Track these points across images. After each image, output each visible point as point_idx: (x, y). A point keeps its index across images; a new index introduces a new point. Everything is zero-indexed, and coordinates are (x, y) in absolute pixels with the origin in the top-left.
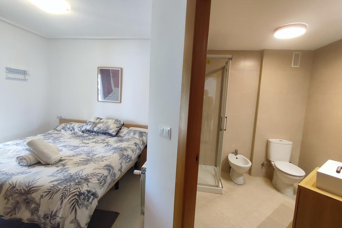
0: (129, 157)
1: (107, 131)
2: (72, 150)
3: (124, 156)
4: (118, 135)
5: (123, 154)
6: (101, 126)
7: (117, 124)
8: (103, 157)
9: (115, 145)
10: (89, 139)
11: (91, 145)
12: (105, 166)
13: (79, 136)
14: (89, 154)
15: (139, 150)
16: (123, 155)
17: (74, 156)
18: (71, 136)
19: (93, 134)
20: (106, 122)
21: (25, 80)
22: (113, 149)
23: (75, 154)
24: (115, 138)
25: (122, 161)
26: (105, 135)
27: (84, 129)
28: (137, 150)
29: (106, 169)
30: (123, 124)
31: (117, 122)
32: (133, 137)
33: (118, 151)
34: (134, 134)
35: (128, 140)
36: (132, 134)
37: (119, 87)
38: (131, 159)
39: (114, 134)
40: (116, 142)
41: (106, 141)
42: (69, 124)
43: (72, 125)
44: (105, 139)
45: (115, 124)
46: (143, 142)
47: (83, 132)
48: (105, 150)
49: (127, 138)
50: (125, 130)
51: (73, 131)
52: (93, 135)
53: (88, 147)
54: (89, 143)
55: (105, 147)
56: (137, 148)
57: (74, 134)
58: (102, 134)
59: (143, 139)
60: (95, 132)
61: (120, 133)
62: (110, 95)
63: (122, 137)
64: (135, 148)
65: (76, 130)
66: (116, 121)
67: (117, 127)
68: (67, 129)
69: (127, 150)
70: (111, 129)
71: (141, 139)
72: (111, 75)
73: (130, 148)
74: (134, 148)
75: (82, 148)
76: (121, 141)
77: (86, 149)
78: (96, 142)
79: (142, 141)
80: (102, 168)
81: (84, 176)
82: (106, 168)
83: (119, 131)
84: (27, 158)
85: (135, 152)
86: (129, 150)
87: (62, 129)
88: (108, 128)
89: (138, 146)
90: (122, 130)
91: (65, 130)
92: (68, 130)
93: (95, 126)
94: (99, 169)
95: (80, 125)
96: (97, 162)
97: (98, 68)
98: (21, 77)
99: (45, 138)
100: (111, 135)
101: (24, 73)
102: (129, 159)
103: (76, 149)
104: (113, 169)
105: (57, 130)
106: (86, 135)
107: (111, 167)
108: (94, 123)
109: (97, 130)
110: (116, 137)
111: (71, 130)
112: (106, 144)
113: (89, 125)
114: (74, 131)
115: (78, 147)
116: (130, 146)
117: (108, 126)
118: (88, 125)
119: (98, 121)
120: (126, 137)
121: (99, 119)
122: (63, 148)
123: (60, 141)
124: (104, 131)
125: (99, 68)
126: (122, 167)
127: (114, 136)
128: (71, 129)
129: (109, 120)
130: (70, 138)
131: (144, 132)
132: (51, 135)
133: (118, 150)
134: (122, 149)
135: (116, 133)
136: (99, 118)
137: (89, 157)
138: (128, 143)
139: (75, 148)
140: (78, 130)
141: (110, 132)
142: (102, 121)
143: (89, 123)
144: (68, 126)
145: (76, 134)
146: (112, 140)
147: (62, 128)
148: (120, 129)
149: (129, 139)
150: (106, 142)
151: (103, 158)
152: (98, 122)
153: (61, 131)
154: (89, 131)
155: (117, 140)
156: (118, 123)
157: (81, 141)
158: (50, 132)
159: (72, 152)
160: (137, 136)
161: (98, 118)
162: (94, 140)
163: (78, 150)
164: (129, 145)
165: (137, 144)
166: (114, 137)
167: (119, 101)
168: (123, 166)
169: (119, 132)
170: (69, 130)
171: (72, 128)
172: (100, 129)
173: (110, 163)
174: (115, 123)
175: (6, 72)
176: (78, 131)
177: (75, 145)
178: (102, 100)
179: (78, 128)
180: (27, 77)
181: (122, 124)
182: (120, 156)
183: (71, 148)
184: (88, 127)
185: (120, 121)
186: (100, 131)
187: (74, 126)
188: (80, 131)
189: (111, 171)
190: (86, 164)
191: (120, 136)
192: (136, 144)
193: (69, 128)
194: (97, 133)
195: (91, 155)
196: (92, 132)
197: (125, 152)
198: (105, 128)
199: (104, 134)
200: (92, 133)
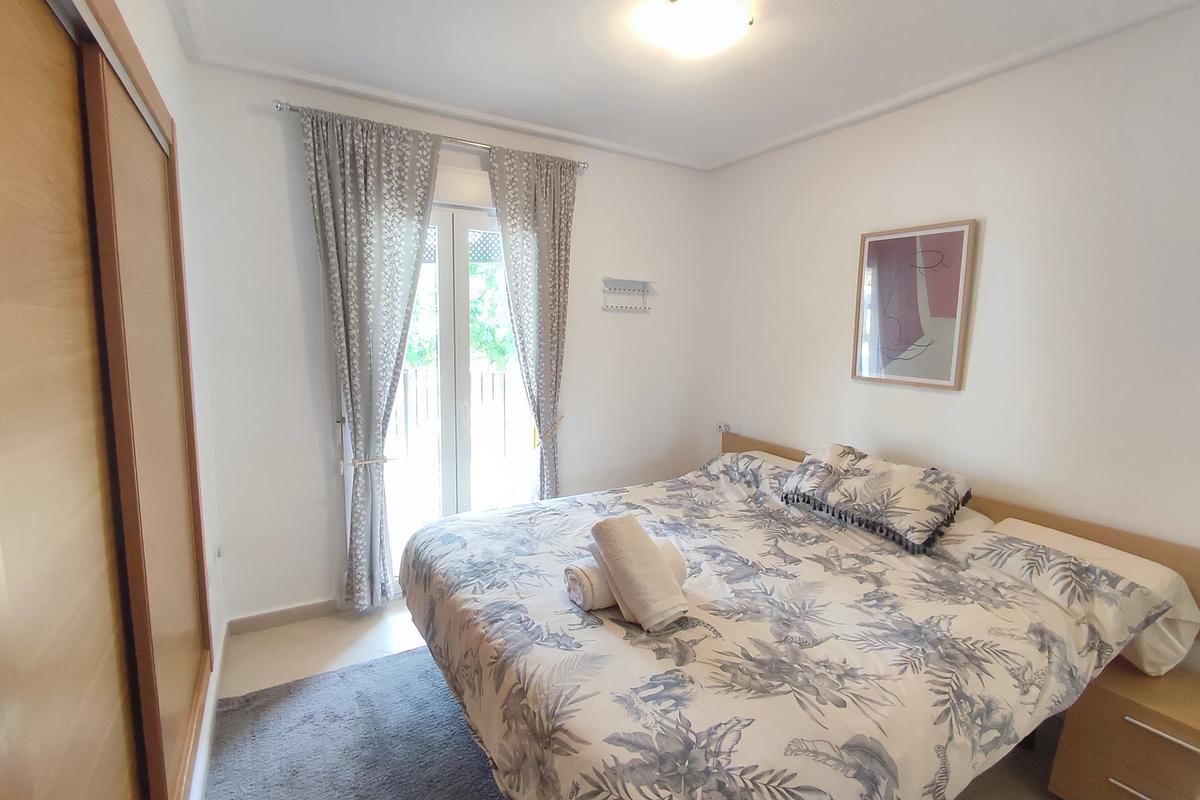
0: (997, 717)
1: (884, 520)
2: (730, 581)
3: (966, 705)
4: (934, 549)
5: (960, 687)
6: (858, 492)
7: (932, 490)
8: (846, 674)
9: (918, 611)
10: (805, 536)
11: (809, 571)
12: (849, 747)
13: (770, 515)
14: (787, 624)
15: (1062, 680)
16: (960, 695)
17: (729, 614)
18: (745, 507)
19: (823, 514)
20: (883, 474)
21: (645, 310)
22: (905, 634)
23: (735, 603)
24: (921, 562)
25: (951, 739)
26: (873, 531)
27: (789, 486)
28: (1053, 680)
29: (851, 766)
30: (968, 496)
31: (932, 482)
32: (1024, 585)
33: (927, 656)
34: (1034, 566)
35: (990, 595)
36: (1016, 563)
37: (955, 317)
38: (1009, 732)
39: (916, 539)
40: (920, 588)
41: (875, 568)
42: (744, 457)
43: (755, 464)
44: (872, 555)
45: (922, 491)
46: (1092, 630)
47: (785, 498)
48: (862, 625)
49: (983, 576)
50: (972, 533)
51: (754, 489)
52: (823, 519)
53: (794, 581)
54: (796, 561)
55: (862, 605)
56: (1054, 669)
57: (755, 498)
58: (860, 525)
59: (1090, 616)
60: (832, 511)
61: (949, 542)
62: (906, 354)
63: (955, 562)
64: (1039, 660)
65: (765, 487)
66: (926, 473)
67: (931, 509)
68: (738, 477)
69: (986, 665)
70: (901, 514)
71: (1077, 607)
72: (920, 260)
73: (1003, 654)
74: (1030, 665)
75: (768, 582)
76: (952, 590)
77: (780, 587)
78: (829, 561)
79: (1085, 629)
80: (829, 757)
81: (736, 774)
82: (852, 761)
83: (943, 529)
84: (585, 581)
85: (1034, 690)
86: (996, 668)
87: (723, 472)
88: (887, 503)
89: (1055, 650)
90: (956, 528)
91: (732, 480)
92: (739, 481)
93: (833, 485)
94: (816, 753)
95: (779, 470)
96: (813, 698)
97: (864, 237)
98: (635, 300)
99: (670, 497)
100: (898, 541)
101: (642, 288)
102: (995, 733)
103: (747, 577)
104: (893, 774)
105: (708, 475)
106: (795, 512)
107: (883, 764)
108: (829, 470)
109: (838, 503)
110: (924, 557)
111: (748, 483)
112: (870, 587)
113: (812, 475)
114: (758, 487)
115: (754, 570)
116: (1004, 644)
117: (888, 496)
118: (806, 477)
119: (846, 463)
120: (979, 571)
121: (851, 457)
122: (704, 557)
123: (706, 521)
124: (867, 513)
125: (867, 241)
126: (945, 773)
127: (913, 550)
128: (748, 478)
129: (894, 466)
130: (739, 514)
131: (1104, 573)
132: (689, 491)
133: (930, 650)
134: (952, 651)
135: (925, 536)
136: (849, 451)
137: (782, 648)
138: (995, 618)
139: (746, 570)
140: (772, 488)
141: (900, 524)
142: (863, 464)
143: (812, 468)
144: (742, 465)
145: (761, 503)
146: (901, 570)
147: (722, 468)
148: (950, 520)
149: (995, 590)
150: (871, 575)
151: (847, 682)
152: (845, 467)
153: (719, 478)
154: (808, 502)
155: (928, 577)
156: (937, 487)
157: (772, 542)
158: (690, 477)
159: (728, 588)
160: (1050, 583)
161: (847, 450)
162: (821, 549)
163: (749, 585)
164: (998, 632)
165: (1053, 639)
166: (913, 553)
167: (951, 382)
168: (952, 768)
169: (941, 534)
170: (743, 480)
171: (753, 473)
172: (851, 500)
173: (877, 735)
174: (926, 488)
175: (604, 292)
176: (769, 492)
177: (745, 557)
178: (874, 376)
179: (773, 481)
180: (650, 301)
181: (962, 494)
182: (944, 702)
183: (730, 569)
184: (807, 486)
185: (951, 481)
186: (852, 512)
187: (759, 467)
188: (777, 491)
189: (882, 789)
190: (764, 691)
191: (946, 559)
192: (1044, 639)
193: (743, 475)
194: (837, 515)
195: (794, 634)
196: (821, 510)
197: (971, 673)
198: (875, 500)
199: (867, 526)
200: (817, 512)
